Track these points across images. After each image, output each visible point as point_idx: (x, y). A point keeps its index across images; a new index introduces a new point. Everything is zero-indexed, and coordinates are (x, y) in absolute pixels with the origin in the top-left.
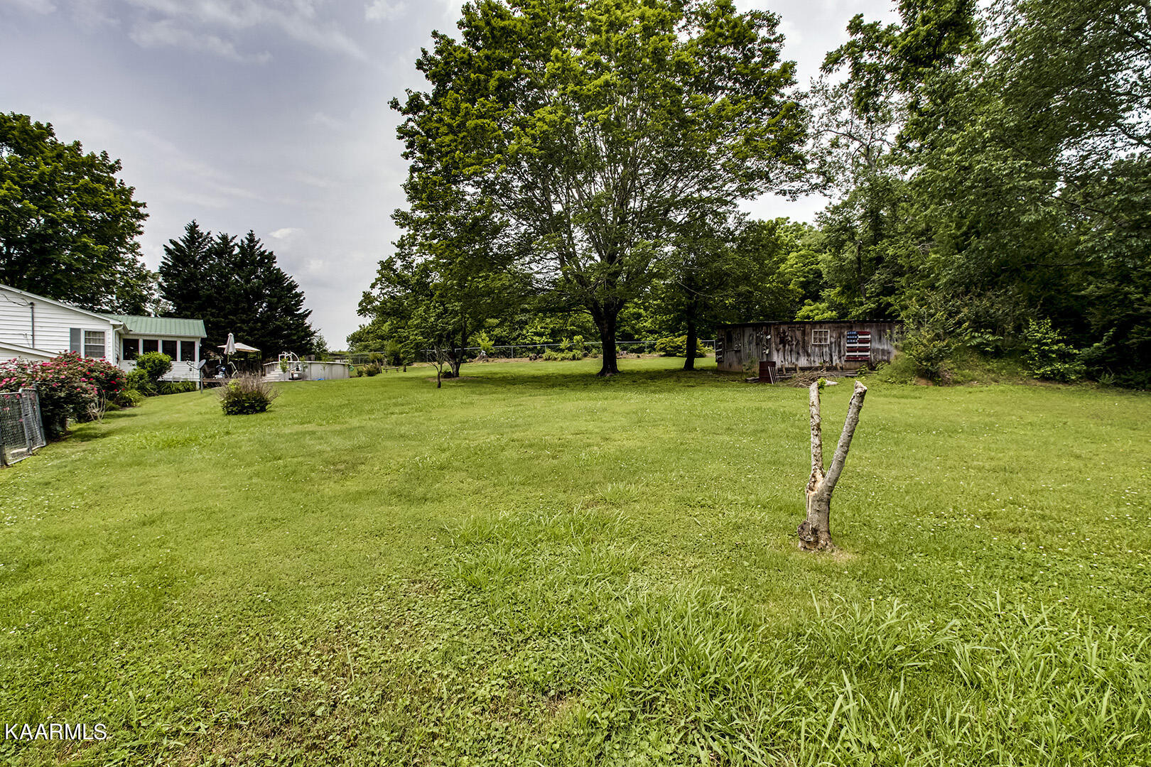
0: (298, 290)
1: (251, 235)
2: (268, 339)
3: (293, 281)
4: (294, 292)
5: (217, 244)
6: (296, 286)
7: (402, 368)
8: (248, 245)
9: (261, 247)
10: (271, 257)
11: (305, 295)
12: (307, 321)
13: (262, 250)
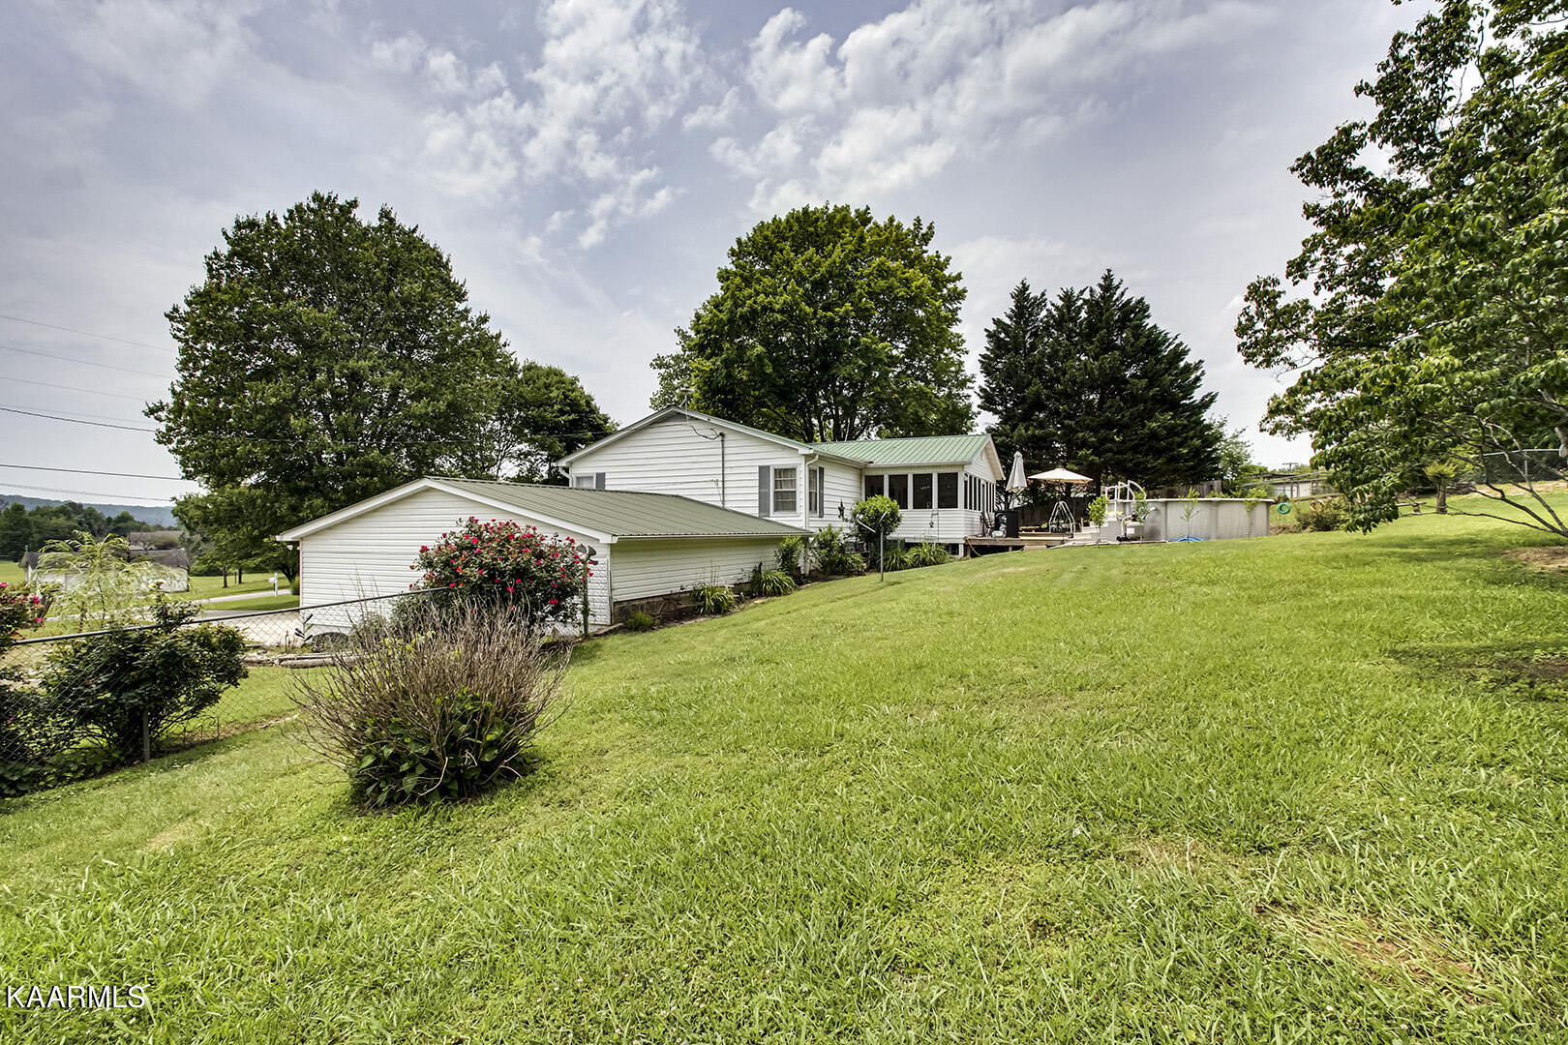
0: (1190, 359)
1: (1108, 278)
2: (1129, 456)
3: (1181, 344)
4: (1182, 364)
5: (1057, 308)
6: (1185, 352)
7: (1433, 501)
8: (1102, 297)
9: (1123, 294)
10: (1141, 308)
11: (1204, 367)
12: (1207, 417)
13: (1125, 299)
